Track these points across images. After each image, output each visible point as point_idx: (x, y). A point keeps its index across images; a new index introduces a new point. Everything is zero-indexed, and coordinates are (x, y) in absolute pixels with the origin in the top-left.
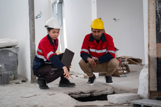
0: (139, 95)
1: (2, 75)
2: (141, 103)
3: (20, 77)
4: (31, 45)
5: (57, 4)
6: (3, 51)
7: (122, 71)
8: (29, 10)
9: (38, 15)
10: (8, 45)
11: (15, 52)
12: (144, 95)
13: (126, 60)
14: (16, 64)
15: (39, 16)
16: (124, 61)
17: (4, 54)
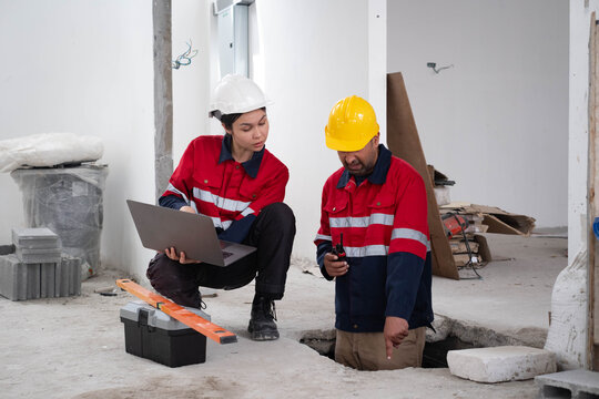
0: (552, 356)
1: (55, 264)
2: (571, 385)
3: (106, 269)
4: (157, 161)
5: (232, 7)
6: (54, 179)
7: (465, 259)
8: (155, 38)
9: (183, 56)
10: (69, 159)
11: (94, 182)
12: (567, 354)
13: (479, 218)
14: (95, 225)
15: (187, 61)
16: (472, 222)
17: (54, 190)
